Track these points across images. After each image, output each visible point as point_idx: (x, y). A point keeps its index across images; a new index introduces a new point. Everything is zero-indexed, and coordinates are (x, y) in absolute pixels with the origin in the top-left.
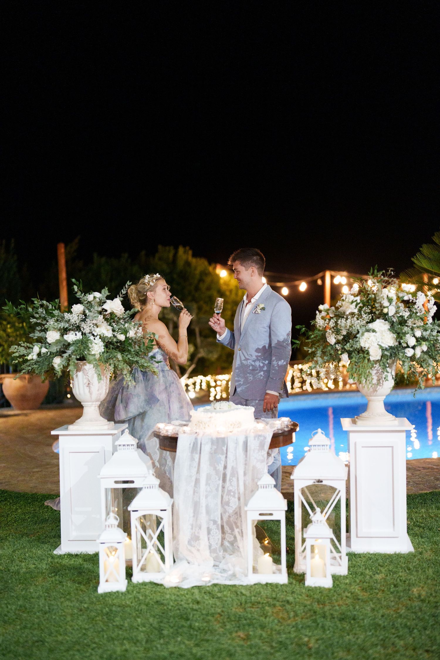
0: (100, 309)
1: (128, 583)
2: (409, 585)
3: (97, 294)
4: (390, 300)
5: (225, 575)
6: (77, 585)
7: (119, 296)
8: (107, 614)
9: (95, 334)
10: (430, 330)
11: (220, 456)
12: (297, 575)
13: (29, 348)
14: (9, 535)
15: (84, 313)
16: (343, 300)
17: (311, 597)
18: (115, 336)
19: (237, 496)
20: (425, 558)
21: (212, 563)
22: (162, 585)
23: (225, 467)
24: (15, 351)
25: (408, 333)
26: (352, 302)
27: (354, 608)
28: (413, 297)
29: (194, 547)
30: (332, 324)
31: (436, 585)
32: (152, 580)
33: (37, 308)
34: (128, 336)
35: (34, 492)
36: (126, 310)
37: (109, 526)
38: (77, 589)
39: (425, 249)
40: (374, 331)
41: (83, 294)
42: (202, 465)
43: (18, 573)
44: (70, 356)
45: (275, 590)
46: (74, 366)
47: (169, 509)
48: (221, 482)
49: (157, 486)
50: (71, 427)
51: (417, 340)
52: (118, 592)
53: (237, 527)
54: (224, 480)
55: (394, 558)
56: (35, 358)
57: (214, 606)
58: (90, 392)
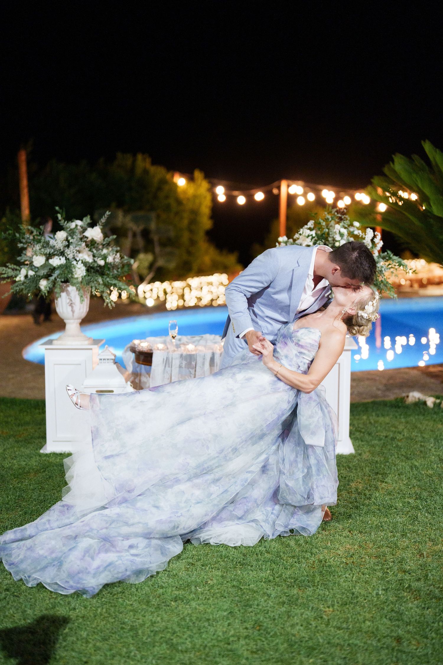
0: (82, 236)
2: (349, 481)
3: (79, 223)
4: (342, 235)
7: (99, 225)
9: (78, 259)
11: (190, 370)
13: (16, 270)
15: (67, 240)
16: (300, 234)
18: (94, 260)
20: (363, 458)
24: (4, 272)
26: (308, 236)
31: (371, 481)
33: (24, 234)
34: (107, 261)
36: (105, 237)
41: (66, 222)
42: (173, 377)
43: (10, 468)
44: (55, 279)
46: (60, 288)
56: (22, 279)
58: (73, 311)
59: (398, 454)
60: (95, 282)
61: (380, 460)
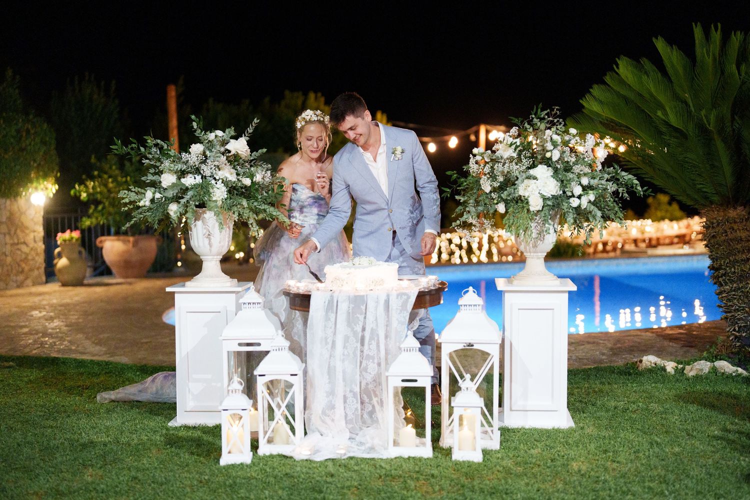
0: (222, 149)
1: (253, 455)
2: (568, 460)
3: (219, 133)
4: (555, 145)
5: (363, 448)
6: (196, 457)
7: (245, 136)
8: (231, 486)
9: (217, 178)
10: (598, 178)
11: (359, 316)
12: (444, 449)
13: (141, 193)
14: (117, 407)
15: (204, 154)
16: (501, 142)
17: (458, 471)
18: (238, 179)
19: (376, 361)
20: (586, 433)
21: (348, 435)
22: (291, 457)
23: (364, 329)
24: (124, 196)
25: (574, 181)
26: (511, 145)
27: (506, 483)
28: (581, 140)
29: (329, 416)
30: (487, 169)
31: (598, 460)
32: (280, 453)
33: (151, 148)
34: (254, 180)
35: (142, 364)
36: (252, 152)
37: (232, 392)
38: (196, 462)
39: (596, 90)
40: (535, 178)
41: (203, 132)
42: (338, 326)
43: (128, 444)
44: (188, 202)
45: (419, 463)
46: (193, 213)
47: (300, 373)
48: (359, 345)
49: (287, 348)
50: (188, 284)
51: (585, 188)
52: (242, 464)
53: (376, 396)
54: (362, 344)
55: (552, 434)
56: (148, 203)
57: (350, 479)
58: (210, 245)
59: (632, 428)
60: (239, 206)
61: (609, 435)
